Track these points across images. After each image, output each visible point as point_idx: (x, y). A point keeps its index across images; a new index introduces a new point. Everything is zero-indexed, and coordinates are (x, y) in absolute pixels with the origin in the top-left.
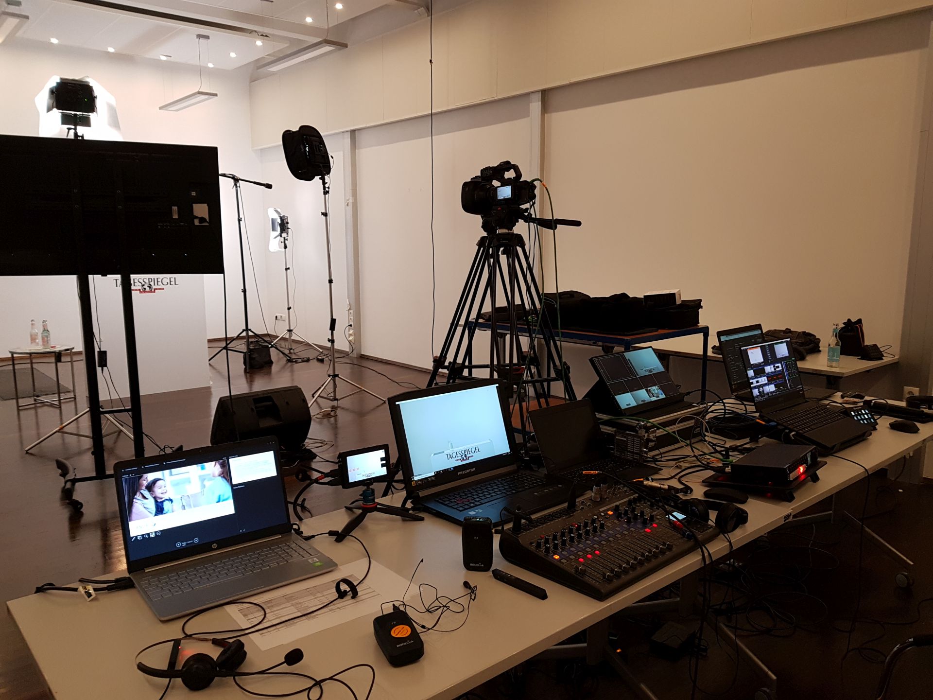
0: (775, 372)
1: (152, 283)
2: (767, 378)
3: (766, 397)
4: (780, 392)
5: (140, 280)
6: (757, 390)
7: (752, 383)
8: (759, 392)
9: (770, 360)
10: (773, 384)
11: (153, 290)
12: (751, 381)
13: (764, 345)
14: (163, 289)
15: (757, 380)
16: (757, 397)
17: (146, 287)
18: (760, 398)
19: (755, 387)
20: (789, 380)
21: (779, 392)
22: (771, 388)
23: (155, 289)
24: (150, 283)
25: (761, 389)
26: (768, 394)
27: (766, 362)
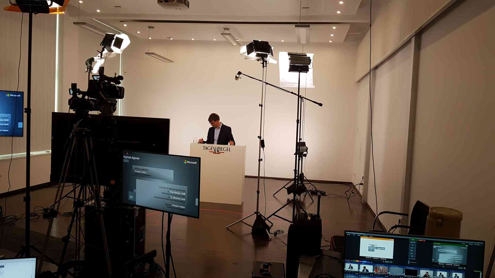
5: (214, 148)
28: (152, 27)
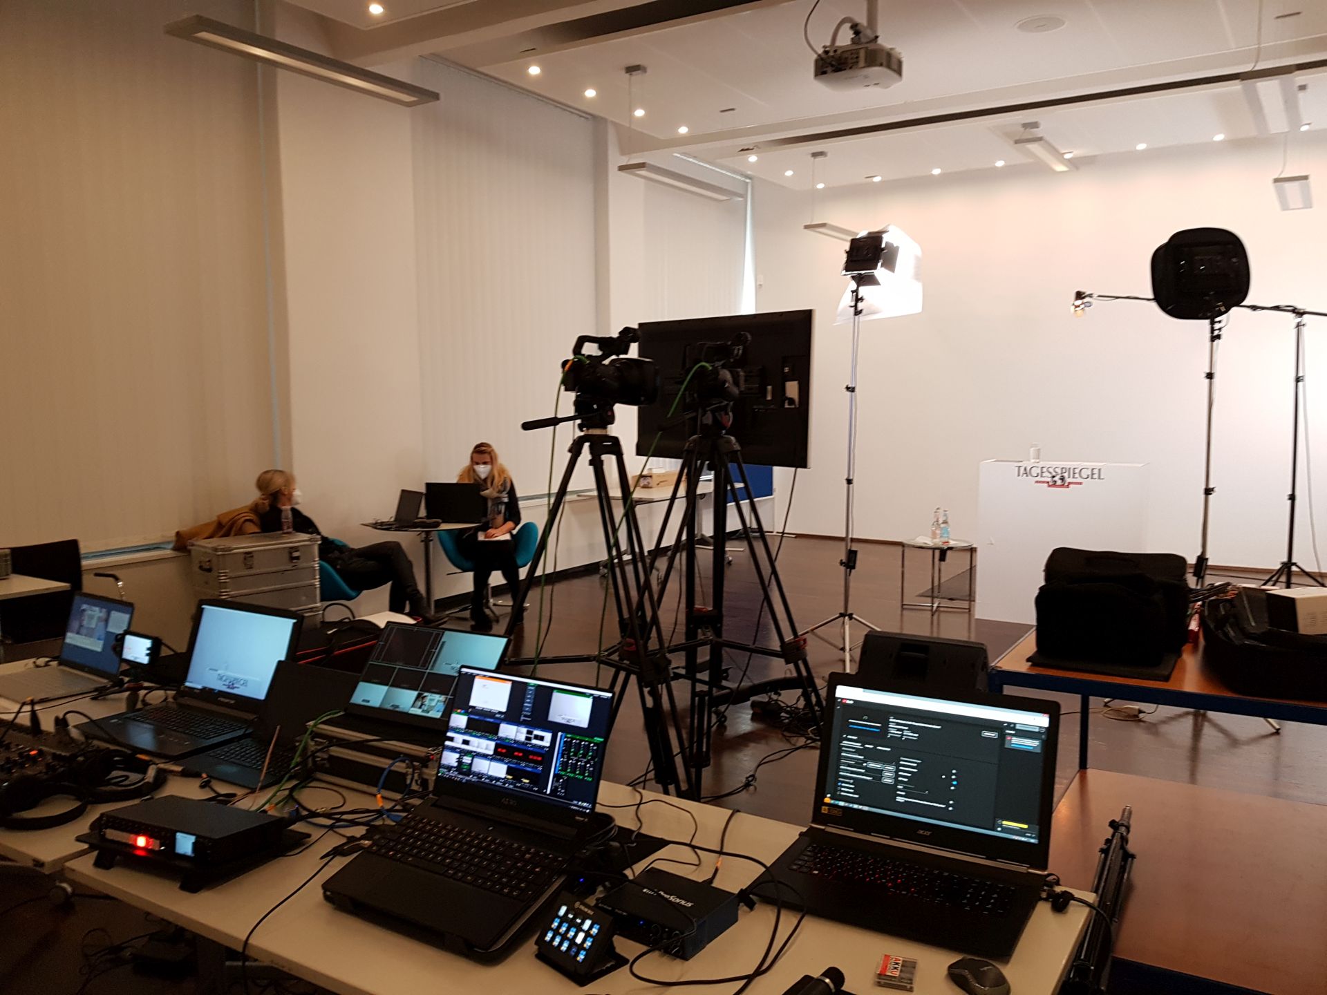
0: (523, 744)
1: (1066, 475)
2: (497, 746)
3: (475, 779)
4: (515, 787)
5: (1051, 470)
6: (457, 756)
7: (451, 739)
8: (460, 761)
9: (525, 716)
10: (506, 764)
11: (1066, 484)
12: (449, 734)
13: (526, 684)
14: (1081, 484)
15: (467, 738)
16: (449, 768)
17: (1056, 479)
18: (453, 774)
19: (453, 750)
20: (557, 777)
21: (511, 787)
22: (498, 770)
23: (1069, 483)
24: (1064, 474)
25: (467, 760)
26: (480, 775)
27: (512, 715)
28: (821, 154)
